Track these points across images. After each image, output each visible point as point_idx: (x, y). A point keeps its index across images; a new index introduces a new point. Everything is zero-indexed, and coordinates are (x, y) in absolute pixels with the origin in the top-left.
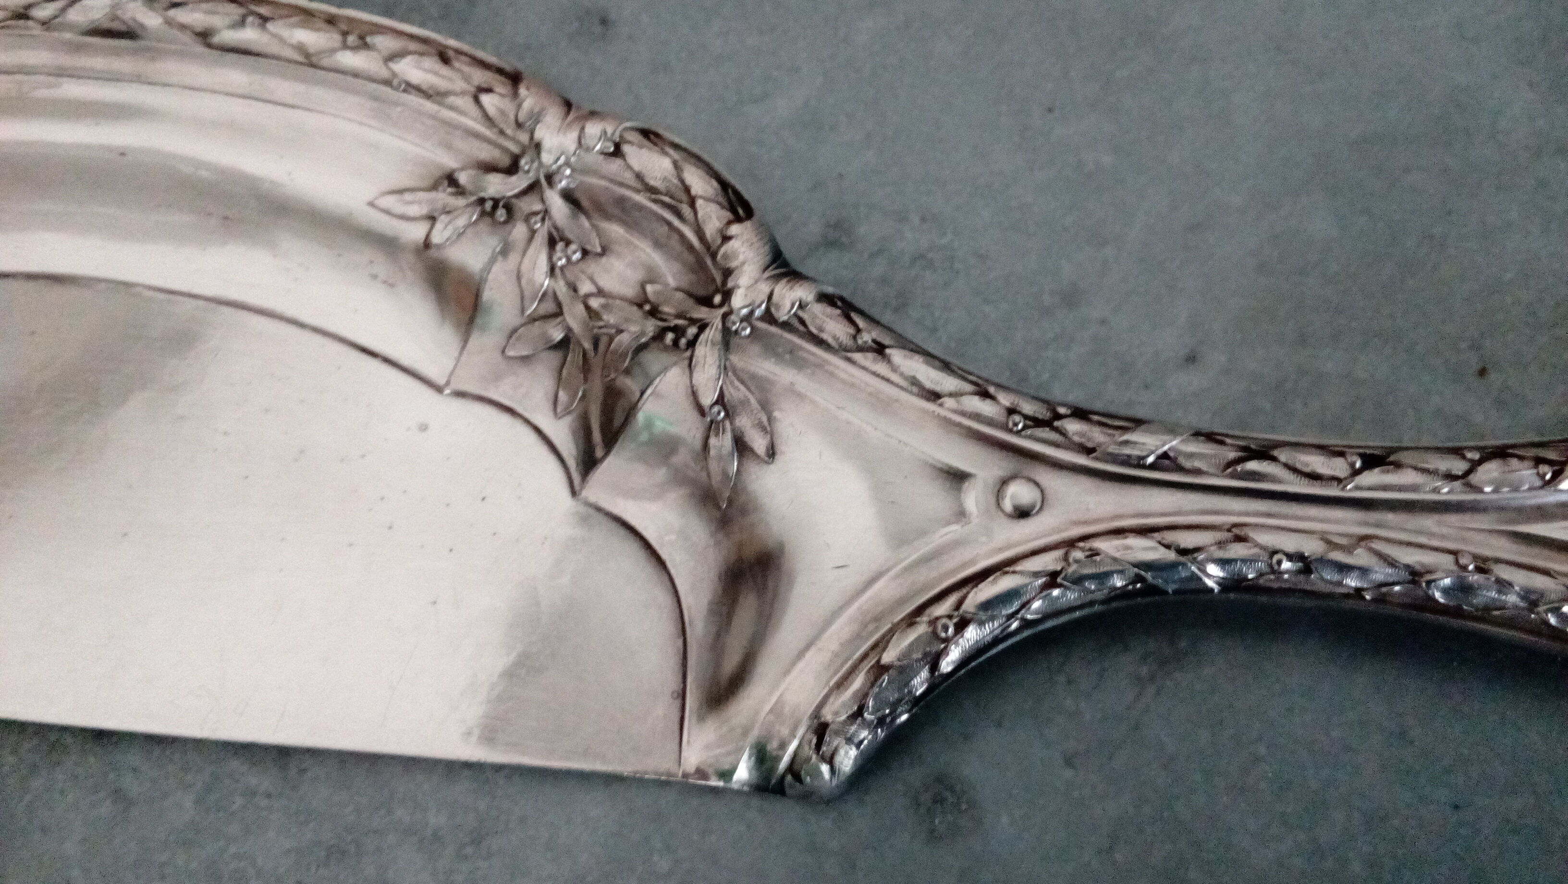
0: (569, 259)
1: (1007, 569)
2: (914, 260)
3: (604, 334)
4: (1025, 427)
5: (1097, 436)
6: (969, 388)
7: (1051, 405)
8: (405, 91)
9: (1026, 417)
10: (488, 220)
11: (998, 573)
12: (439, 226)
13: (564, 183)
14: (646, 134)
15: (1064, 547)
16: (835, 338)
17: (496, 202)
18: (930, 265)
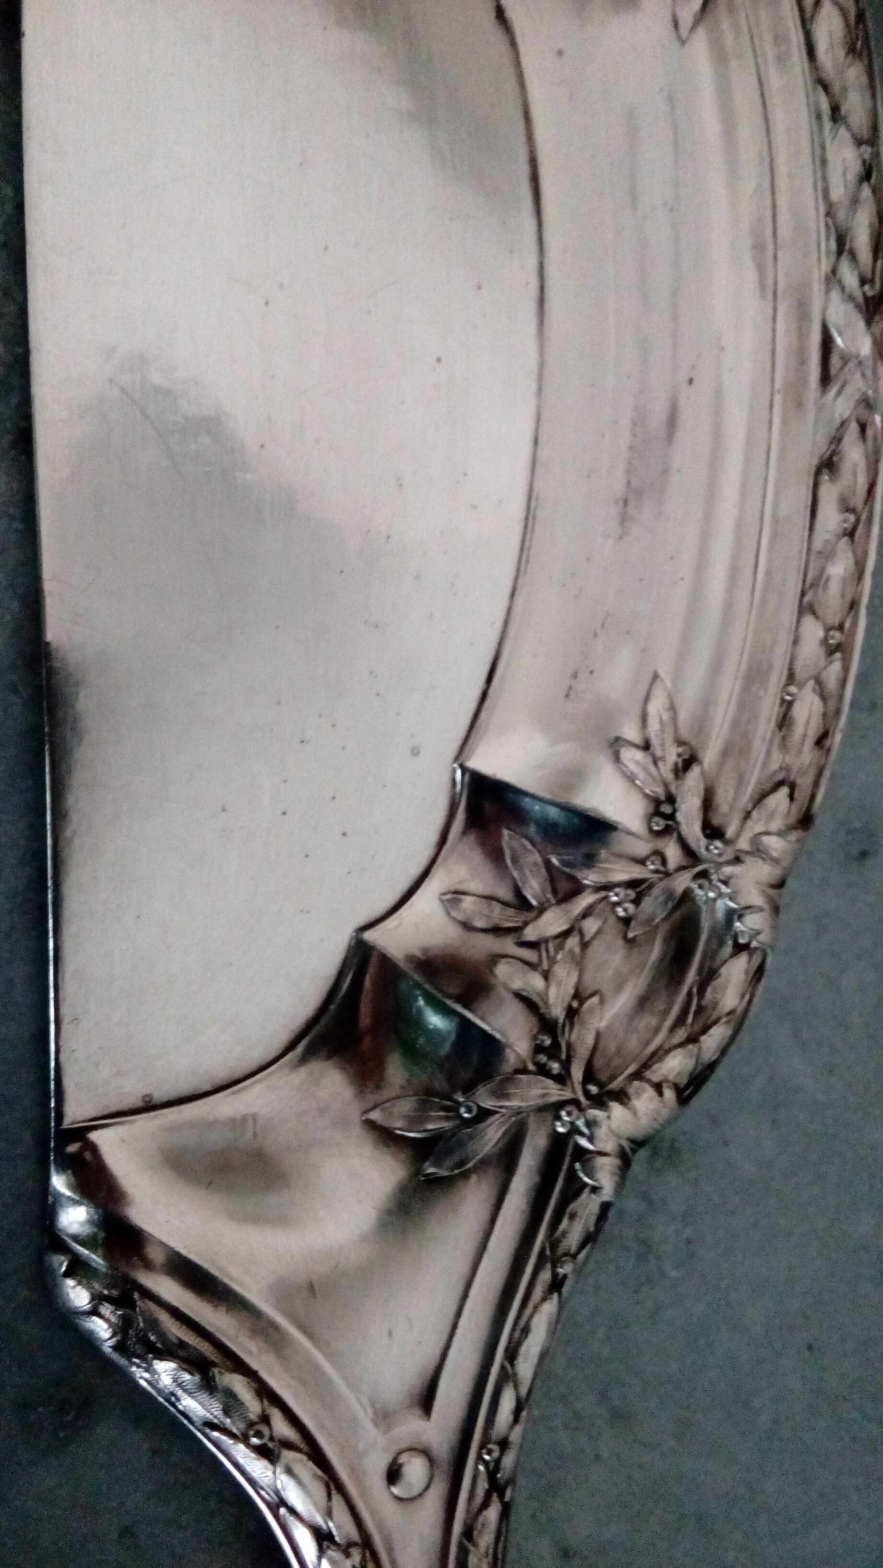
0: (618, 904)
1: (332, 1487)
2: (645, 1242)
3: (540, 956)
4: (486, 1464)
5: (486, 1539)
6: (524, 1391)
7: (511, 1481)
8: (783, 701)
9: (498, 1461)
10: (651, 808)
11: (326, 1478)
12: (639, 755)
13: (699, 892)
14: (760, 971)
15: (362, 1539)
16: (564, 1234)
17: (672, 817)
18: (641, 1258)
